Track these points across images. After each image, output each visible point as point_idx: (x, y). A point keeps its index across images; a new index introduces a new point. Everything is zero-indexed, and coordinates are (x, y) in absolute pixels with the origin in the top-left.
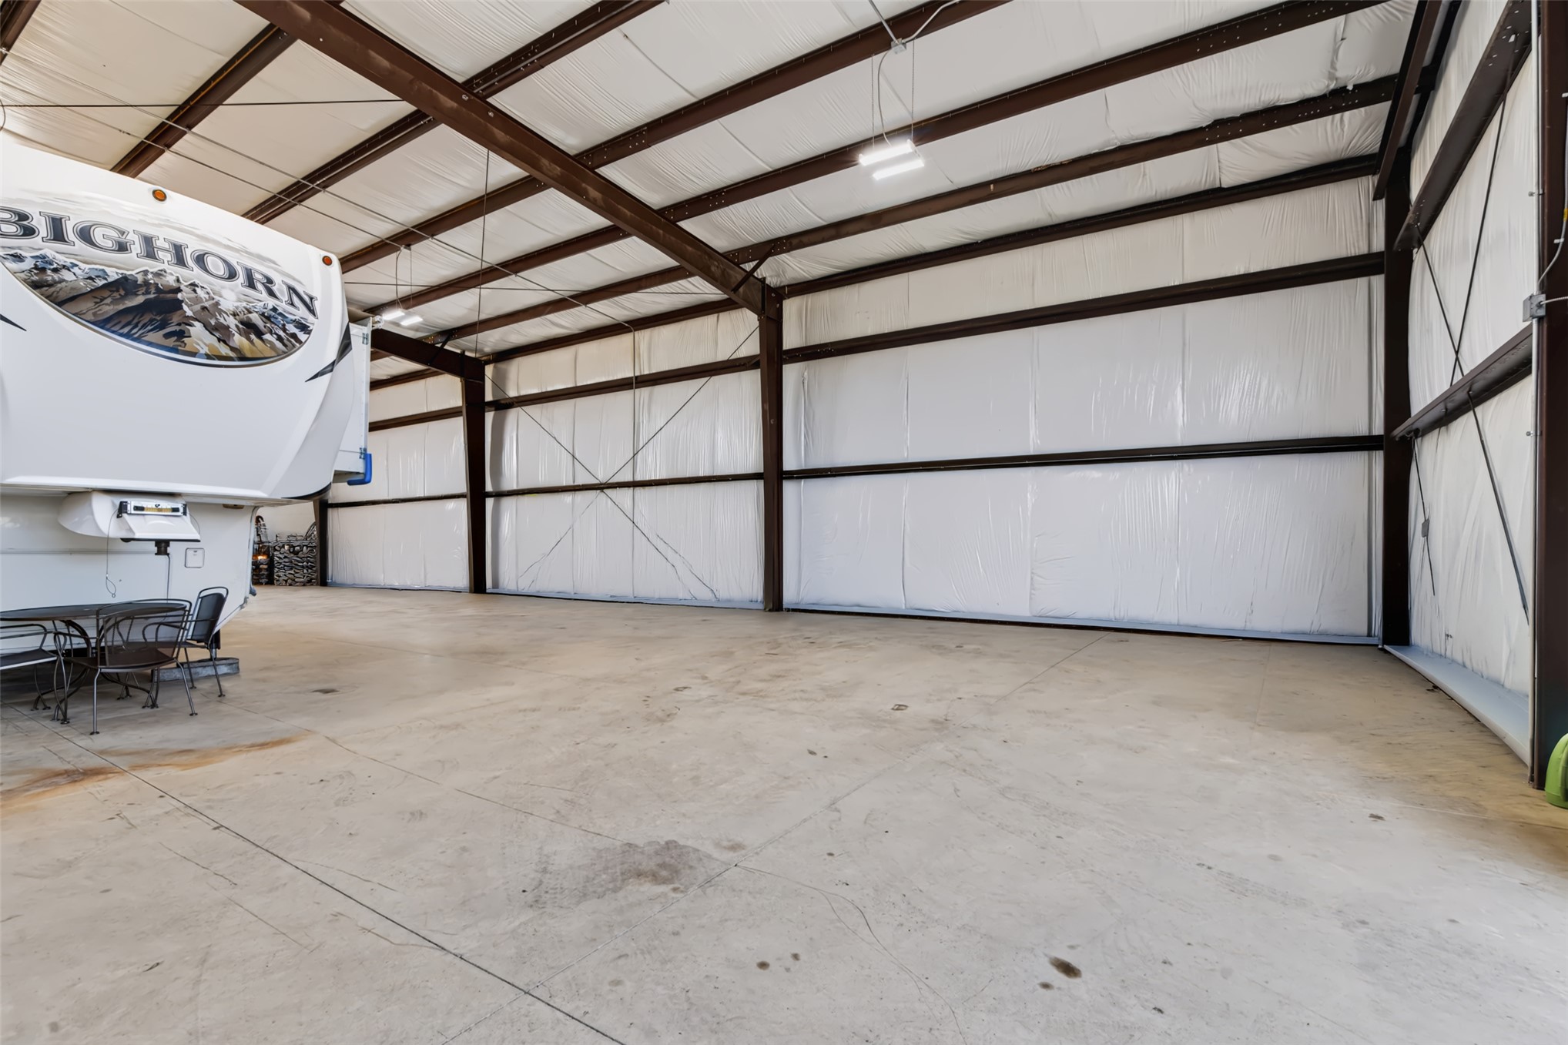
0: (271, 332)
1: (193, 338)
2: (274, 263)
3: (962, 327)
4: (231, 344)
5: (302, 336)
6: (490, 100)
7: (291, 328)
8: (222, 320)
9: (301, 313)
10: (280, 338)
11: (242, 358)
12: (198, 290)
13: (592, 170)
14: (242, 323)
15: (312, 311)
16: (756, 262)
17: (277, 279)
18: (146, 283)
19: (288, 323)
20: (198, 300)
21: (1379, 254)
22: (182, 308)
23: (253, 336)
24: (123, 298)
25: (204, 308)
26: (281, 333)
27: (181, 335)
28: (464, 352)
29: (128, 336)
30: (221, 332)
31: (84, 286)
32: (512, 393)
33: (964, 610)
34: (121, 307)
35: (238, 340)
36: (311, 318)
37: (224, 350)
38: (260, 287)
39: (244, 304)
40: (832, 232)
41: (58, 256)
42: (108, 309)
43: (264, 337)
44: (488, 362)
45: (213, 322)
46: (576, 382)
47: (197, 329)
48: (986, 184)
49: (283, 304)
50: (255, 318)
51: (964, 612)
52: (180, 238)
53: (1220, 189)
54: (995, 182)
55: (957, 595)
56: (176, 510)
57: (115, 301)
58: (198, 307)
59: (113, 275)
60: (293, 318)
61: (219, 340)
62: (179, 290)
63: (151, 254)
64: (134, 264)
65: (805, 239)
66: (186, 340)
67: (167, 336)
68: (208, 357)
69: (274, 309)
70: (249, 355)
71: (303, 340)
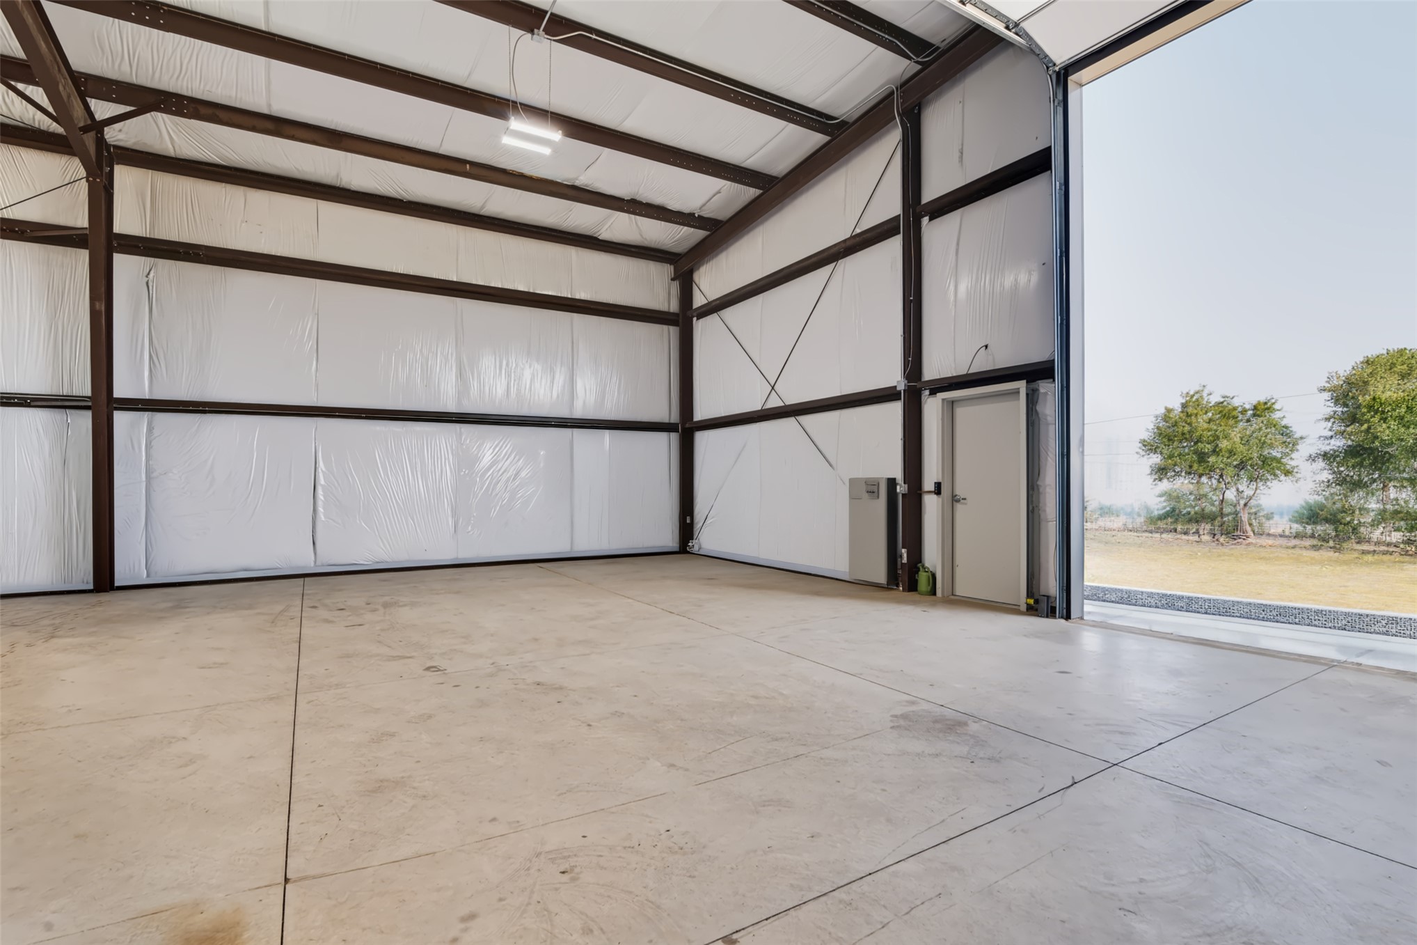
3: (388, 278)
16: (132, 108)
21: (673, 314)
33: (388, 560)
40: (270, 125)
48: (464, 162)
51: (387, 562)
53: (596, 239)
54: (472, 163)
55: (382, 546)
65: (222, 114)
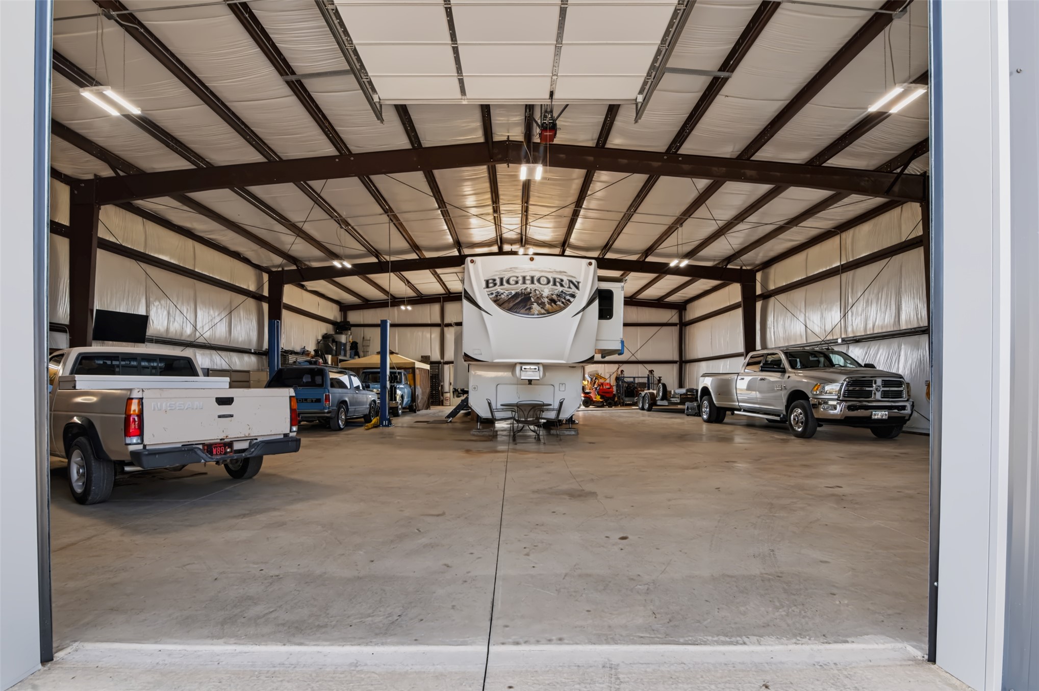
0: (559, 301)
1: (534, 309)
2: (565, 272)
4: (545, 308)
5: (572, 299)
6: (678, 153)
7: (568, 297)
8: (543, 300)
9: (574, 289)
10: (563, 303)
11: (549, 313)
12: (537, 291)
13: (748, 159)
14: (549, 300)
15: (577, 288)
16: (903, 166)
17: (565, 279)
18: (522, 293)
19: (567, 295)
20: (536, 295)
22: (531, 299)
23: (553, 304)
24: (515, 300)
25: (538, 297)
26: (564, 300)
27: (530, 309)
28: (741, 267)
29: (516, 312)
30: (542, 305)
31: (506, 298)
32: (772, 287)
34: (514, 303)
35: (548, 306)
36: (577, 291)
37: (543, 311)
38: (558, 284)
39: (551, 292)
41: (501, 291)
42: (511, 305)
43: (557, 303)
44: (758, 271)
45: (540, 302)
46: (806, 274)
47: (535, 306)
49: (566, 289)
50: (554, 297)
52: (533, 274)
56: (536, 369)
57: (514, 301)
58: (536, 298)
59: (513, 292)
60: (569, 293)
61: (541, 308)
62: (531, 293)
63: (532, 282)
64: (520, 287)
66: (531, 310)
67: (526, 310)
68: (538, 315)
69: (562, 292)
70: (551, 311)
71: (572, 301)
